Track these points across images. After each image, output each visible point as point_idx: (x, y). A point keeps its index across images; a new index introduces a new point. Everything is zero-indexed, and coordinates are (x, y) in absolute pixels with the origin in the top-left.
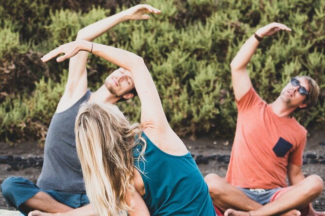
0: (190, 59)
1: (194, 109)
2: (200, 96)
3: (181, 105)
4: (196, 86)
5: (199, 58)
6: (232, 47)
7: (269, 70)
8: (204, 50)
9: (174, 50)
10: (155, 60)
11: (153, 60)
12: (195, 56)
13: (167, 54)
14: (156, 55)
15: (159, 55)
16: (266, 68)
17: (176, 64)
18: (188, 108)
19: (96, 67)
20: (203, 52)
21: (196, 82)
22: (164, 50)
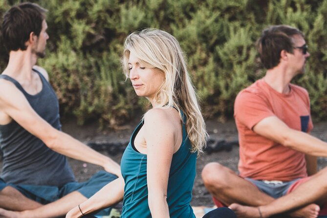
0: (221, 20)
1: (222, 84)
2: (231, 66)
3: (206, 78)
4: (225, 54)
5: (232, 19)
6: (274, 4)
7: (319, 32)
8: (238, 7)
9: (200, 9)
10: (177, 22)
11: (173, 21)
12: (227, 16)
13: (192, 14)
14: (178, 16)
15: (182, 15)
16: (315, 30)
17: (202, 27)
18: (215, 82)
19: (103, 31)
20: (238, 11)
21: (225, 49)
22: (188, 9)
